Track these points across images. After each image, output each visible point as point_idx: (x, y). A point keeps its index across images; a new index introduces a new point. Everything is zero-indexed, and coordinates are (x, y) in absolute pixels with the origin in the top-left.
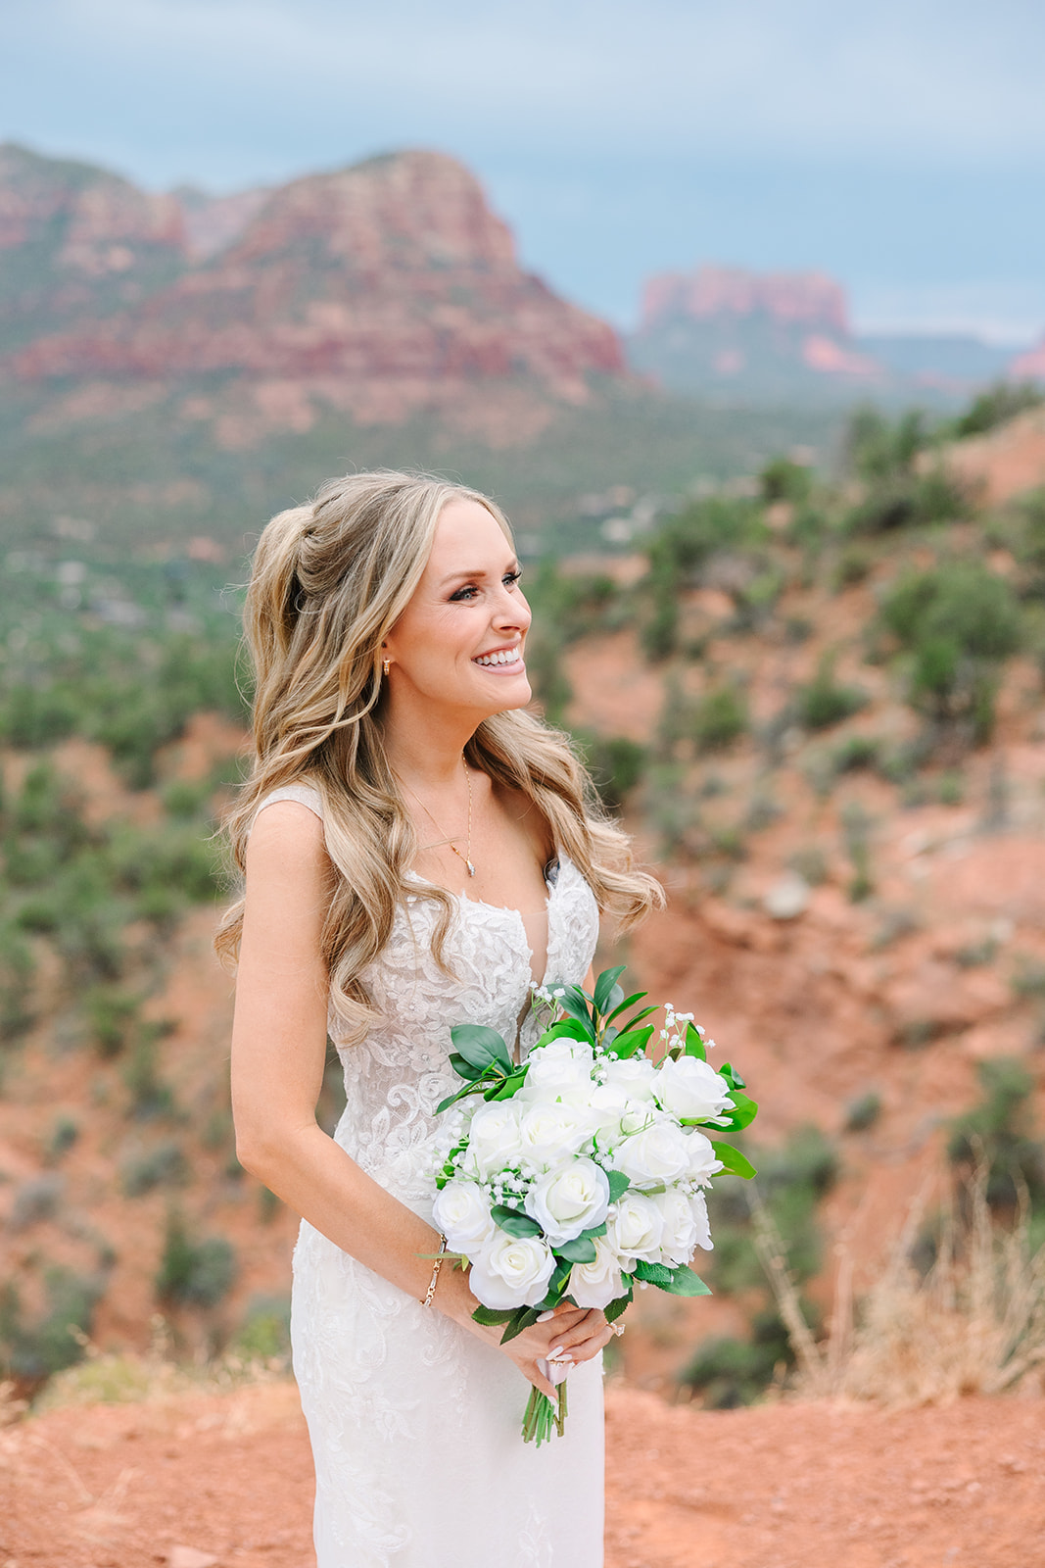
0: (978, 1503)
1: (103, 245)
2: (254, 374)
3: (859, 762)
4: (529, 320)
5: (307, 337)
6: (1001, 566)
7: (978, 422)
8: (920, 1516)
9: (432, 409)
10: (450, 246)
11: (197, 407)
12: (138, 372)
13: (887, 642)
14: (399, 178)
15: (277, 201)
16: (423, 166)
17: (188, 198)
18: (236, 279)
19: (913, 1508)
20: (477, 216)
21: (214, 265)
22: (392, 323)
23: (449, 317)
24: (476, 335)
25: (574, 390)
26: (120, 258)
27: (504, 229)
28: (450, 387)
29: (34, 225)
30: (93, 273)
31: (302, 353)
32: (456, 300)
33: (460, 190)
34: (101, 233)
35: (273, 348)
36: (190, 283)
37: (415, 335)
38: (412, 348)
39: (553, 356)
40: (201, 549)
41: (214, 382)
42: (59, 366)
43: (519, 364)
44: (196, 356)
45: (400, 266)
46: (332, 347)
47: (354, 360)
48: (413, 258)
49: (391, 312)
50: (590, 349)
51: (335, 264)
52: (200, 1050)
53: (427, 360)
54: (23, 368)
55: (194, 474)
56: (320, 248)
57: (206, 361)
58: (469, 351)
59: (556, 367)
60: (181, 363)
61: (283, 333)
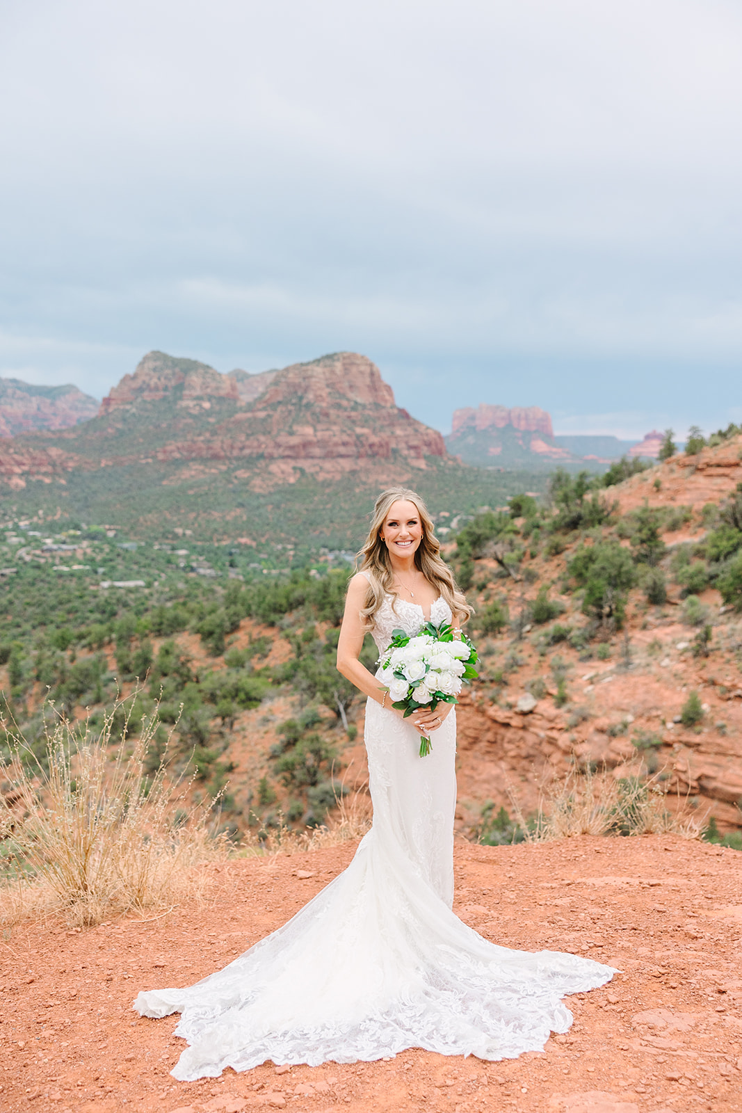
0: (585, 860)
1: (199, 398)
2: (271, 458)
3: (559, 638)
4: (399, 432)
5: (294, 440)
6: (625, 544)
7: (612, 479)
8: (564, 864)
9: (353, 472)
10: (363, 398)
11: (242, 474)
12: (216, 457)
13: (572, 582)
14: (338, 366)
15: (280, 377)
16: (349, 361)
17: (240, 376)
18: (262, 415)
19: (562, 861)
20: (375, 383)
21: (250, 408)
22: (335, 433)
23: (359, 430)
24: (374, 439)
25: (422, 464)
26: (207, 405)
27: (389, 389)
28: (362, 463)
29: (166, 389)
30: (195, 411)
31: (292, 448)
32: (365, 422)
33: (367, 369)
34: (198, 392)
35: (278, 445)
36: (240, 416)
37: (345, 438)
38: (345, 444)
39: (411, 447)
40: (243, 540)
41: (250, 462)
42: (177, 455)
43: (395, 451)
44: (242, 449)
45: (338, 406)
46: (305, 445)
47: (317, 451)
48: (344, 403)
49: (335, 428)
50: (428, 444)
51: (308, 406)
52: (245, 778)
53: (351, 450)
54: (161, 456)
55: (241, 505)
56: (301, 398)
57: (247, 452)
58: (371, 446)
59: (412, 453)
60: (236, 453)
61: (284, 439)
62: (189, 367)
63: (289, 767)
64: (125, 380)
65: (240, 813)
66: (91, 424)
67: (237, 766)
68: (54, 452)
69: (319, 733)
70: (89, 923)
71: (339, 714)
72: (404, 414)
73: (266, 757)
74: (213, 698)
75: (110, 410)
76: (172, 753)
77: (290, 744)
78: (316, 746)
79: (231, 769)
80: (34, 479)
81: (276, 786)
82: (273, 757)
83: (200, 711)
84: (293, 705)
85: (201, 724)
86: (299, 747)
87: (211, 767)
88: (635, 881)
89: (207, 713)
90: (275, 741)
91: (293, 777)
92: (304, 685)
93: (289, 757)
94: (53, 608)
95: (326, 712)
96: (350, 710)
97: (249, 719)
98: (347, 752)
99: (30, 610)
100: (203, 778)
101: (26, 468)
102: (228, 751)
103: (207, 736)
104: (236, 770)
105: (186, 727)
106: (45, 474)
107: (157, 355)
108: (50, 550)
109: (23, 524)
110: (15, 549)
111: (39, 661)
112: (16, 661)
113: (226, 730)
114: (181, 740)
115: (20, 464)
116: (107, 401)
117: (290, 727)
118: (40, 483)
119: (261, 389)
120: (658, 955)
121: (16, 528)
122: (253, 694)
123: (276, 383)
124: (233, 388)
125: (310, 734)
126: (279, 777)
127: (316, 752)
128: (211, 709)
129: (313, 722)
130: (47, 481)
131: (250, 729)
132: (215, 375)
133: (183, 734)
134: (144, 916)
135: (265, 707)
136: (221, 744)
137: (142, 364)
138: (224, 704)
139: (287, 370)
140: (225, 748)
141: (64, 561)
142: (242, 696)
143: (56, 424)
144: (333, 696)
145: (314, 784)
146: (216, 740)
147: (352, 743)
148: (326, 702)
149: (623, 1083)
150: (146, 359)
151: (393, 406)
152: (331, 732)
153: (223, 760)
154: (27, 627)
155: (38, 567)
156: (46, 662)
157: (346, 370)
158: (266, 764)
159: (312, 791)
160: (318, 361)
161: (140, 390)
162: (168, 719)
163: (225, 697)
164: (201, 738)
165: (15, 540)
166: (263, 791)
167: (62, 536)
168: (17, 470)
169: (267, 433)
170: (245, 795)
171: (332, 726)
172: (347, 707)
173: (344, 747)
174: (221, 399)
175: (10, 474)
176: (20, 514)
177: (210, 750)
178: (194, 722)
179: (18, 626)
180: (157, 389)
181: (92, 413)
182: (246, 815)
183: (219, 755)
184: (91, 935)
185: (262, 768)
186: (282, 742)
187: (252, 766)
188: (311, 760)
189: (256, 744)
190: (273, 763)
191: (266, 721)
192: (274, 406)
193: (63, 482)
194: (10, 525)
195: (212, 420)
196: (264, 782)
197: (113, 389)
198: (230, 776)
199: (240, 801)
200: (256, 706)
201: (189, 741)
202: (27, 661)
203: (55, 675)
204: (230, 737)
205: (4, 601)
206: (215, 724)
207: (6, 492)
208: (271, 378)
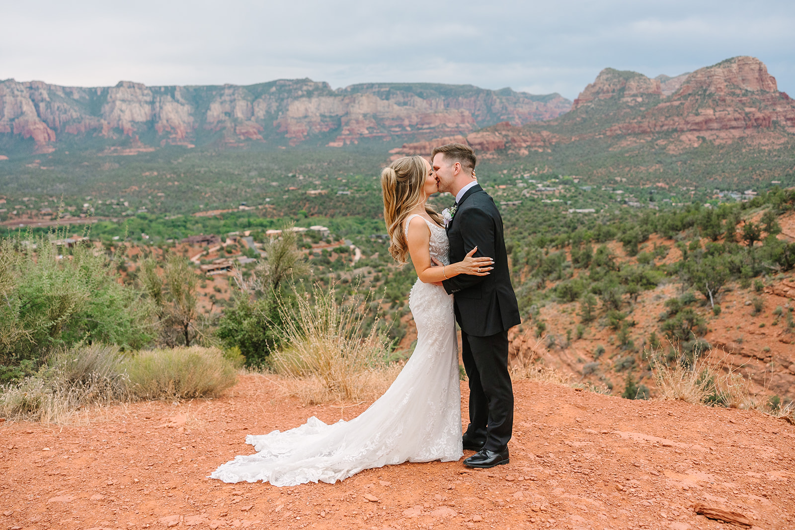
1: (635, 95)
2: (682, 131)
4: (779, 109)
5: (699, 119)
9: (741, 138)
10: (752, 87)
11: (662, 142)
12: (644, 132)
14: (735, 67)
15: (691, 77)
16: (743, 62)
17: (663, 79)
18: (677, 103)
20: (762, 76)
21: (669, 99)
22: (730, 113)
23: (747, 110)
24: (759, 115)
26: (640, 99)
27: (773, 79)
28: (748, 132)
29: (613, 91)
30: (632, 104)
31: (697, 124)
32: (753, 104)
33: (756, 67)
34: (634, 92)
35: (687, 123)
36: (661, 105)
37: (737, 115)
38: (736, 120)
39: (788, 119)
40: (660, 184)
41: (667, 134)
42: (619, 132)
43: (775, 123)
44: (662, 126)
45: (733, 94)
46: (707, 121)
47: (715, 125)
48: (738, 91)
49: (729, 109)
51: (710, 95)
52: (642, 331)
53: (741, 123)
54: (608, 133)
55: (660, 162)
56: (705, 91)
57: (665, 128)
58: (756, 120)
59: (789, 123)
60: (657, 129)
61: (691, 118)
62: (629, 76)
63: (670, 328)
64: (587, 88)
65: (637, 352)
66: (567, 116)
67: (637, 324)
68: (545, 133)
69: (693, 308)
71: (708, 297)
72: (784, 96)
73: (657, 320)
74: (626, 281)
75: (579, 107)
76: (597, 312)
77: (673, 314)
78: (690, 316)
79: (633, 325)
80: (533, 150)
81: (661, 338)
82: (661, 320)
83: (616, 289)
84: (678, 289)
85: (616, 297)
86: (678, 316)
87: (621, 322)
89: (621, 290)
90: (663, 310)
91: (673, 334)
92: (686, 277)
93: (671, 321)
94: (540, 224)
95: (699, 295)
96: (716, 295)
97: (648, 296)
98: (712, 322)
99: (528, 224)
100: (615, 328)
101: (528, 144)
102: (632, 314)
103: (620, 304)
104: (637, 326)
105: (607, 297)
106: (539, 147)
107: (609, 71)
108: (540, 191)
109: (526, 176)
110: (521, 190)
111: (528, 254)
112: (516, 253)
113: (632, 301)
114: (604, 305)
115: (525, 141)
116: (577, 101)
117: (673, 303)
118: (536, 152)
119: (677, 87)
121: (522, 178)
122: (652, 280)
123: (688, 82)
124: (658, 87)
125: (687, 308)
126: (664, 333)
127: (690, 320)
128: (623, 288)
129: (690, 301)
130: (540, 150)
131: (647, 302)
132: (646, 80)
133: (605, 301)
135: (659, 290)
136: (629, 309)
137: (599, 77)
138: (632, 285)
139: (696, 72)
140: (631, 312)
141: (548, 197)
142: (644, 281)
143: (547, 117)
144: (705, 286)
145: (687, 340)
146: (626, 307)
147: (716, 317)
148: (700, 289)
150: (602, 73)
151: (776, 91)
152: (702, 308)
153: (629, 319)
154: (526, 234)
155: (533, 200)
156: (532, 254)
157: (740, 68)
158: (656, 325)
159: (685, 344)
160: (719, 64)
161: (598, 93)
162: (596, 292)
163: (633, 281)
164: (616, 305)
165: (521, 185)
166: (653, 340)
167: (548, 183)
168: (524, 145)
169: (679, 115)
170: (642, 341)
171: (703, 305)
172: (714, 293)
173: (710, 319)
174: (649, 95)
175: (520, 147)
176: (525, 170)
177: (621, 313)
178: (612, 295)
179: (521, 233)
180: (608, 91)
181: (568, 109)
182: (640, 353)
183: (627, 315)
185: (653, 326)
186: (668, 312)
187: (647, 325)
188: (686, 325)
189: (651, 312)
190: (660, 324)
191: (659, 297)
192: (686, 97)
193: (549, 151)
194: (519, 176)
195: (643, 109)
196: (653, 335)
197: (581, 94)
198: (633, 329)
199: (637, 344)
200: (653, 288)
201: (609, 306)
203: (536, 262)
204: (634, 306)
205: (514, 219)
206: (625, 297)
207: (517, 157)
208: (684, 79)
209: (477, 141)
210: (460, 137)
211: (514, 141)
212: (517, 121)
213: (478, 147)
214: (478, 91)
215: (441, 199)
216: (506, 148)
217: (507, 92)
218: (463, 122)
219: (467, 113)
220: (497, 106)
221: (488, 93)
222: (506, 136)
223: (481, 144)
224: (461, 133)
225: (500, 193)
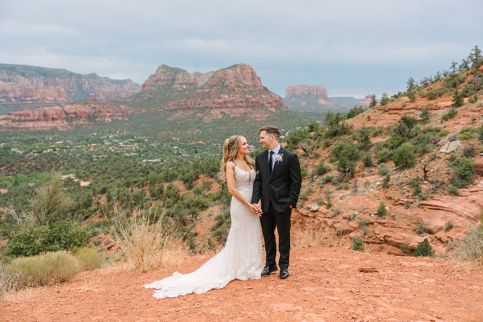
1: (181, 84)
2: (211, 108)
3: (328, 181)
4: (263, 97)
5: (221, 101)
6: (355, 142)
7: (350, 116)
9: (245, 113)
10: (249, 83)
11: (200, 115)
12: (188, 108)
13: (334, 158)
14: (238, 70)
15: (214, 74)
16: (243, 67)
17: (198, 74)
18: (207, 90)
20: (253, 76)
21: (202, 87)
22: (237, 98)
23: (247, 96)
24: (254, 100)
25: (273, 110)
26: (185, 87)
27: (259, 79)
28: (249, 110)
29: (168, 80)
30: (180, 89)
31: (220, 104)
32: (250, 93)
33: (250, 71)
34: (181, 82)
35: (214, 103)
36: (198, 91)
37: (242, 100)
38: (241, 102)
39: (269, 103)
40: (200, 142)
41: (203, 110)
42: (173, 107)
43: (262, 105)
44: (199, 105)
45: (239, 86)
46: (225, 102)
47: (230, 105)
48: (241, 85)
49: (237, 95)
50: (276, 102)
51: (226, 86)
52: (202, 238)
53: (244, 104)
54: (166, 108)
55: (199, 128)
56: (223, 83)
57: (201, 106)
58: (252, 102)
59: (269, 105)
60: (197, 106)
61: (216, 100)
62: (177, 71)
63: (219, 234)
64: (150, 77)
66: (138, 95)
67: (199, 234)
68: (123, 107)
70: (144, 272)
72: (266, 89)
73: (210, 230)
74: (188, 207)
75: (145, 89)
77: (220, 225)
79: (196, 235)
80: (115, 118)
81: (214, 241)
82: (213, 230)
83: (183, 212)
84: (221, 209)
85: (184, 217)
86: (223, 226)
87: (188, 234)
88: (318, 259)
89: (186, 213)
90: (214, 223)
91: (221, 238)
92: (225, 201)
94: (123, 171)
97: (203, 215)
99: (114, 171)
100: (185, 238)
101: (111, 114)
102: (195, 228)
103: (186, 222)
104: (198, 235)
105: (178, 218)
106: (119, 116)
107: (164, 67)
108: (122, 147)
109: (111, 136)
110: (108, 147)
111: (118, 192)
112: (109, 193)
113: (194, 219)
114: (176, 224)
115: (109, 112)
116: (144, 86)
117: (219, 218)
118: (117, 120)
119: (207, 80)
120: (314, 275)
121: (108, 138)
122: (205, 205)
123: (213, 77)
124: (195, 80)
125: (228, 221)
126: (216, 238)
128: (188, 211)
130: (120, 119)
131: (204, 219)
132: (188, 74)
133: (177, 221)
134: (161, 270)
135: (210, 210)
136: (192, 225)
137: (158, 70)
138: (193, 209)
139: (217, 71)
140: (194, 226)
141: (128, 152)
142: (200, 205)
143: (123, 95)
146: (190, 223)
149: (291, 302)
150: (159, 68)
151: (261, 86)
153: (193, 231)
154: (113, 178)
155: (117, 154)
156: (121, 193)
157: (242, 71)
158: (210, 233)
160: (230, 68)
161: (157, 81)
162: (170, 215)
163: (193, 206)
164: (184, 222)
165: (107, 143)
167: (126, 142)
168: (108, 114)
169: (209, 98)
170: (202, 245)
174: (190, 84)
175: (105, 116)
176: (109, 132)
177: (188, 227)
178: (181, 216)
179: (110, 178)
180: (164, 80)
181: (138, 90)
183: (192, 229)
184: (145, 275)
185: (208, 234)
186: (216, 224)
187: (205, 234)
189: (206, 225)
190: (213, 232)
191: (210, 215)
192: (212, 87)
193: (127, 119)
194: (105, 137)
195: (187, 93)
196: (209, 240)
197: (146, 81)
198: (196, 238)
200: (206, 210)
201: (179, 224)
202: (114, 192)
203: (125, 198)
204: (196, 222)
205: (103, 168)
206: (189, 217)
207: (103, 123)
208: (211, 75)
209: (72, 111)
210: (58, 108)
211: (101, 111)
212: (102, 97)
213: (73, 115)
214: (71, 75)
215: (45, 154)
216: (95, 117)
217: (93, 76)
218: (60, 96)
219: (62, 90)
220: (86, 86)
221: (79, 76)
222: (94, 108)
223: (75, 113)
224: (58, 104)
225: (92, 149)
